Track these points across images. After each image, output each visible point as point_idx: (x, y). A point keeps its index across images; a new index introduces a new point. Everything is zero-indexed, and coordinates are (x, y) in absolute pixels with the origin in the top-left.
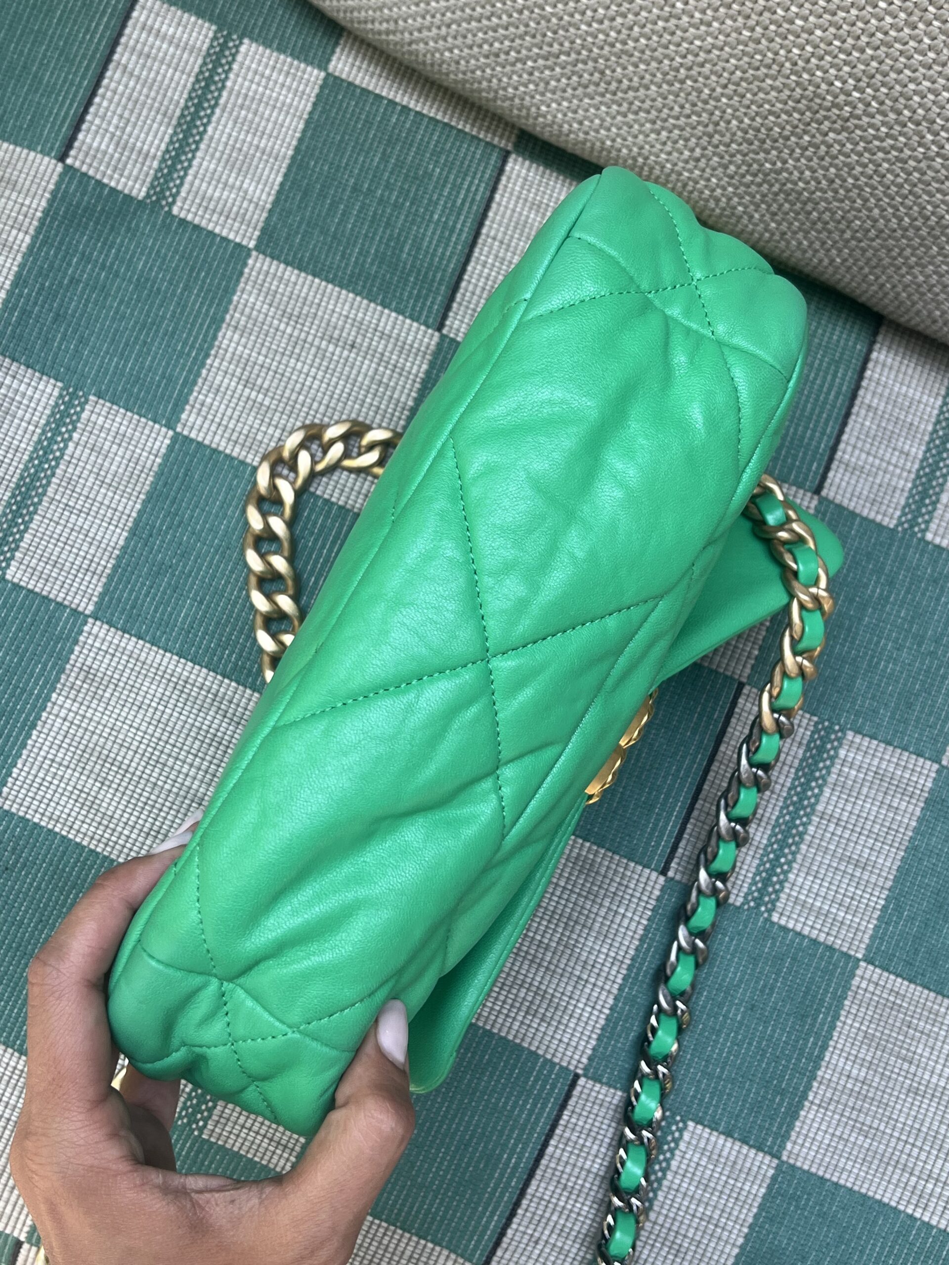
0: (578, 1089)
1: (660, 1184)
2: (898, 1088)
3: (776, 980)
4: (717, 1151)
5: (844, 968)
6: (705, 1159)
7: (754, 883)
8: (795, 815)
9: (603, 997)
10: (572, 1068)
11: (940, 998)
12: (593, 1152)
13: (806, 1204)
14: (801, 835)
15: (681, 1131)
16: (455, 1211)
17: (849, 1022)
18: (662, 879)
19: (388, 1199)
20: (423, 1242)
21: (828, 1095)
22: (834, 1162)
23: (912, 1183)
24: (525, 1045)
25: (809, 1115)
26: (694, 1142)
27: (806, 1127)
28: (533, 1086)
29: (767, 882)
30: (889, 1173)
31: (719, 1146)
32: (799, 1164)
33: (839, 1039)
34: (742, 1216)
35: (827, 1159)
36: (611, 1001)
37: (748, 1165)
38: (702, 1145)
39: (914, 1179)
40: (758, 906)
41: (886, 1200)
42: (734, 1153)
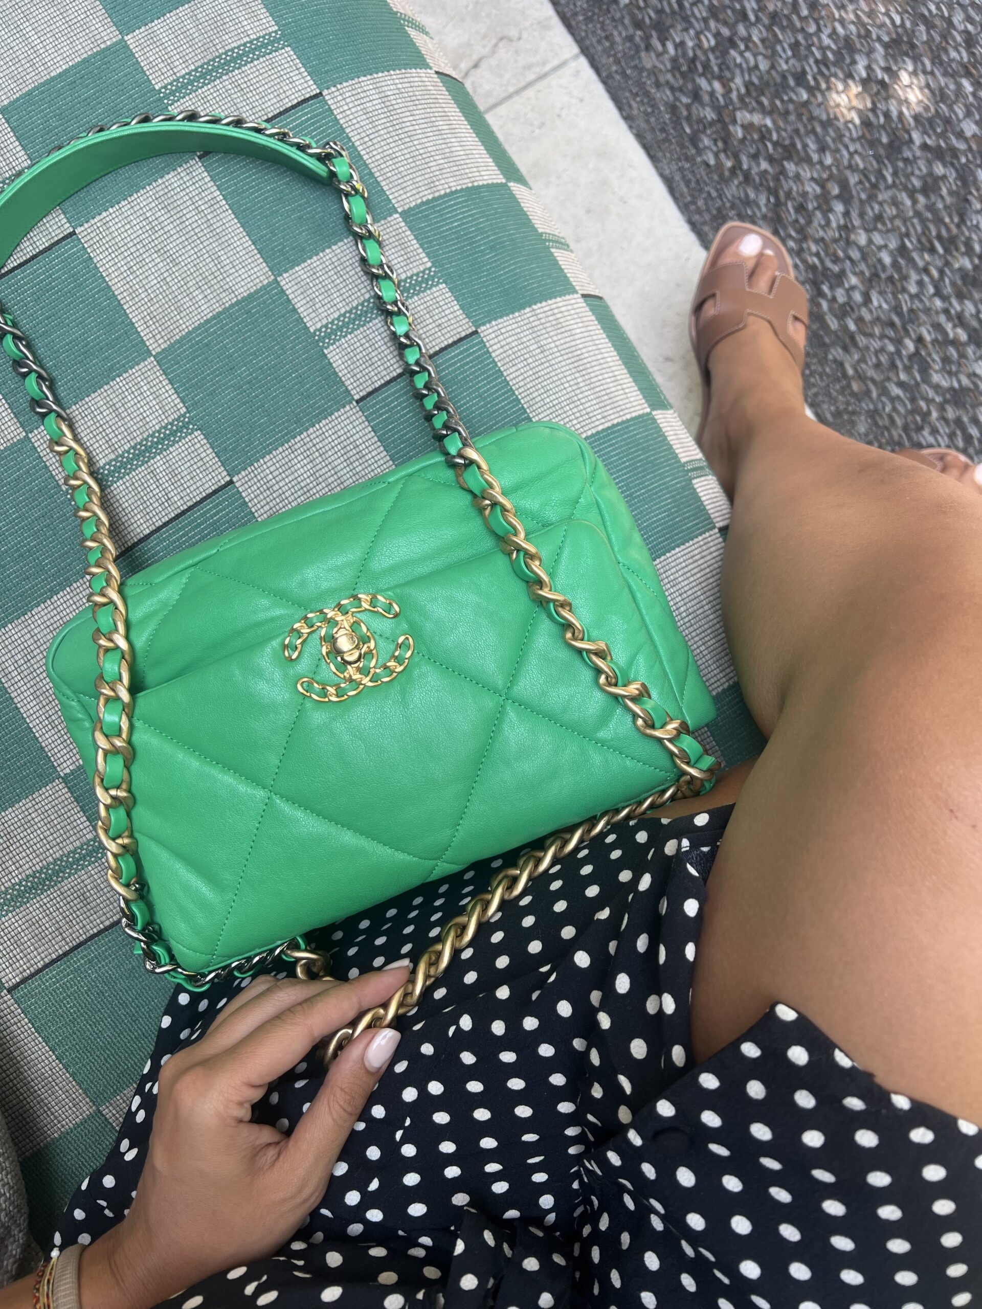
0: (362, 394)
1: (351, 310)
2: (182, 270)
3: (208, 375)
4: (308, 306)
5: (166, 357)
6: (317, 306)
7: (181, 438)
8: (129, 461)
9: (314, 435)
10: (358, 408)
11: (122, 302)
12: (376, 352)
13: (279, 245)
14: (134, 448)
15: (320, 330)
16: (474, 372)
17: (184, 326)
18: (235, 479)
19: (506, 405)
20: (502, 369)
21: (224, 294)
22: (247, 256)
23: (212, 215)
24: (376, 439)
25: (242, 291)
26: (317, 319)
27: (249, 286)
28: (386, 412)
29: (174, 433)
30: (221, 229)
31: (305, 307)
32: (267, 269)
33: (197, 321)
34: (318, 263)
35: (250, 261)
36: (311, 430)
37: (296, 287)
38: (314, 314)
39: (209, 217)
40: (188, 423)
41: (233, 216)
42: (299, 298)
